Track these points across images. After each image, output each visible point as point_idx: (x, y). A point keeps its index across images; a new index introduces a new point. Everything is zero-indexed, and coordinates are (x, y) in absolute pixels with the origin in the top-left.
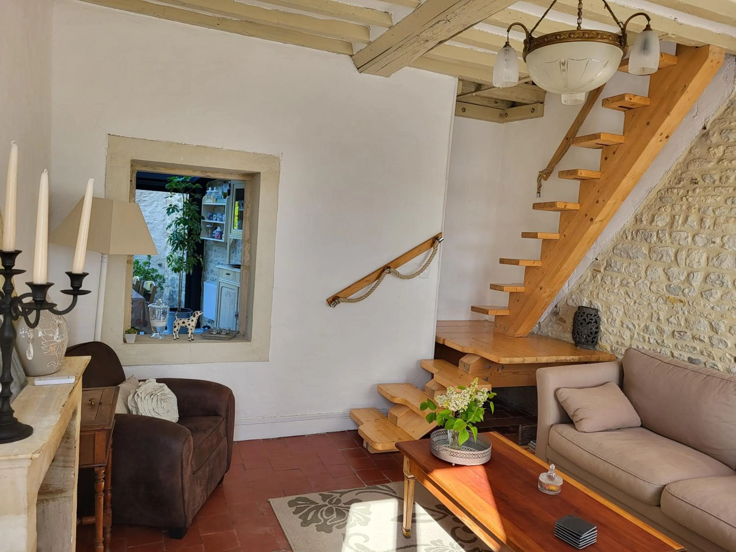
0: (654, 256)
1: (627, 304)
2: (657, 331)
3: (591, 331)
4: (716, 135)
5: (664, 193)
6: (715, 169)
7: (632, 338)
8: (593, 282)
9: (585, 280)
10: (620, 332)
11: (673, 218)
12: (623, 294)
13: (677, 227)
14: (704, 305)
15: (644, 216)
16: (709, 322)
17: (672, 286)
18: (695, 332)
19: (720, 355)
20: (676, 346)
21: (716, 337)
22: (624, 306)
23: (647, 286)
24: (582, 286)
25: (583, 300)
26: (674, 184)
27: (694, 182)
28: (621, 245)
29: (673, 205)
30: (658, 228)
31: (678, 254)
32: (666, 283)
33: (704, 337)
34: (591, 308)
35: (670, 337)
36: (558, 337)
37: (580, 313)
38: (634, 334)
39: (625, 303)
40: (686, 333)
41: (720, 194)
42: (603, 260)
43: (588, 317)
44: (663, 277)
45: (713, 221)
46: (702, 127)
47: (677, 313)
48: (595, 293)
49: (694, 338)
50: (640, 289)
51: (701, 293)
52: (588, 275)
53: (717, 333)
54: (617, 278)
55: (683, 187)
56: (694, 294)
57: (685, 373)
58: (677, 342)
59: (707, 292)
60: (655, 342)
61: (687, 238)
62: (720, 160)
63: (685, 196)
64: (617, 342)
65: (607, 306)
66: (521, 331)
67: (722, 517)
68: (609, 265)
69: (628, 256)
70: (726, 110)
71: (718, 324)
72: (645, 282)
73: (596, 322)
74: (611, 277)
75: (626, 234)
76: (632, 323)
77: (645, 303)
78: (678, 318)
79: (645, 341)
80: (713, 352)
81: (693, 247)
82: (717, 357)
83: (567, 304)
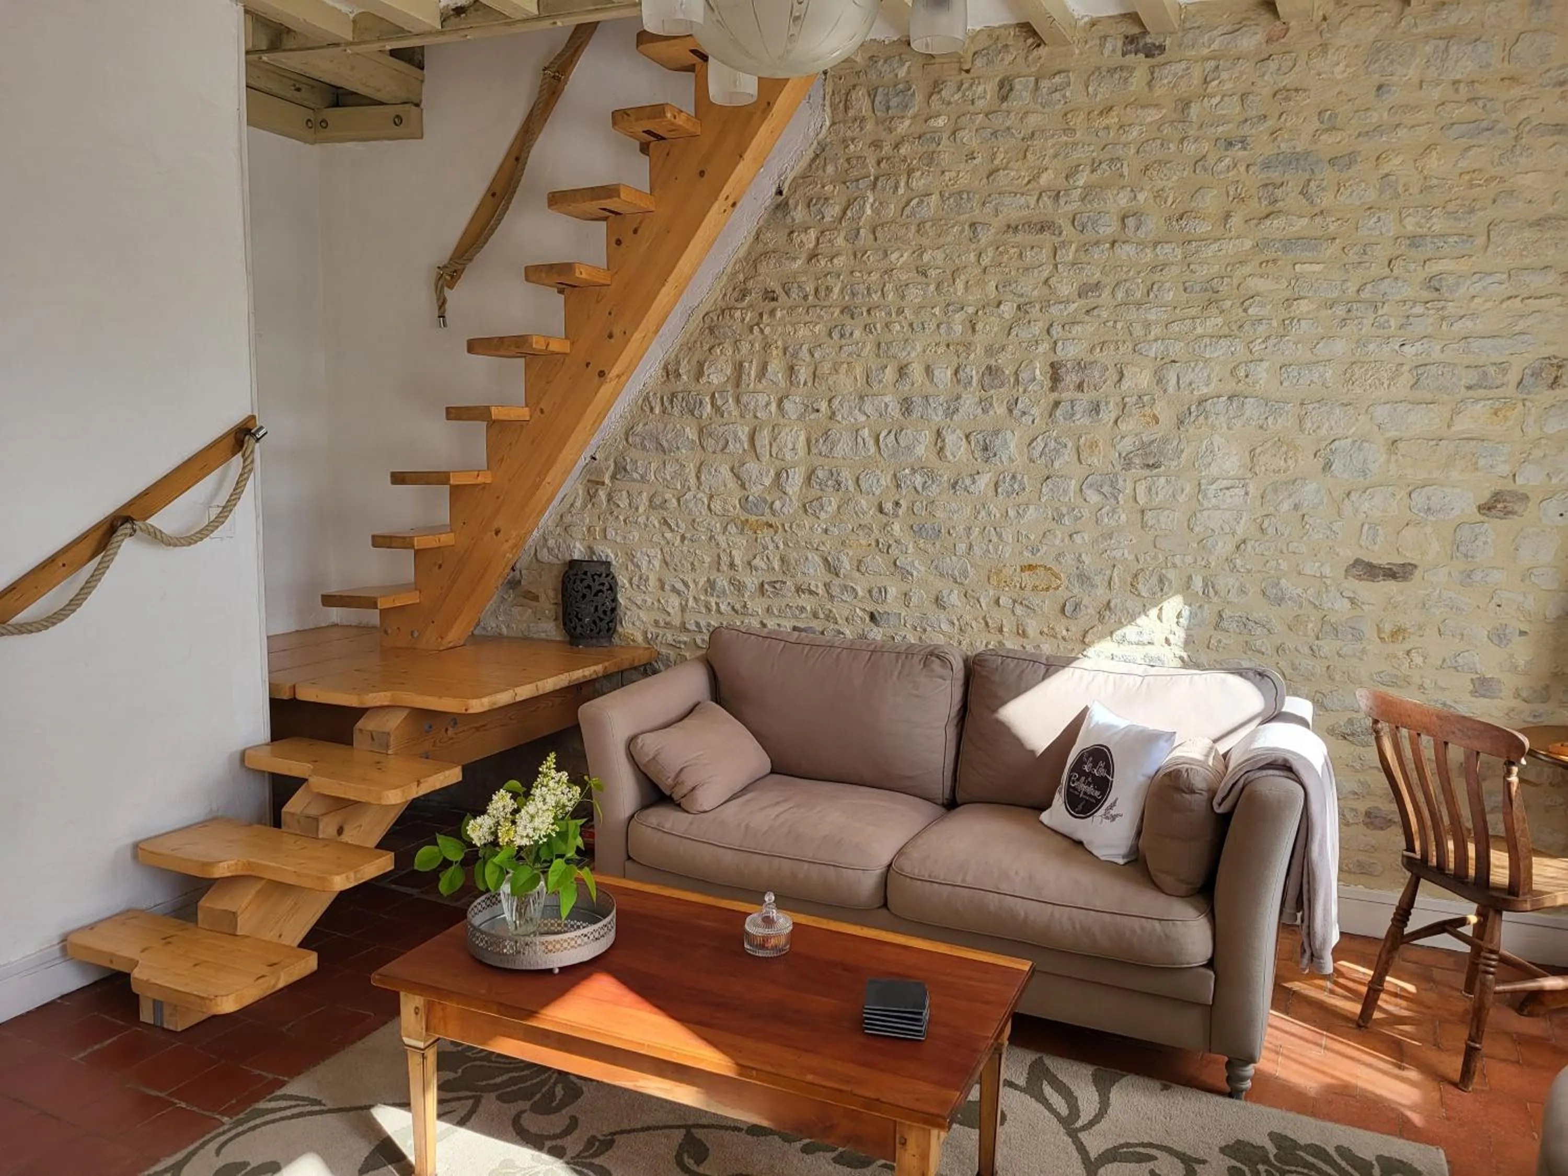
0: (710, 443)
1: (668, 543)
2: (732, 588)
3: (604, 607)
4: (799, 208)
5: (715, 318)
6: (805, 273)
7: (683, 609)
8: (589, 506)
9: (572, 505)
10: (659, 601)
11: (739, 367)
12: (657, 525)
13: (748, 385)
14: (811, 528)
15: (682, 365)
16: (822, 557)
17: (751, 498)
18: (800, 578)
19: (846, 613)
20: (768, 610)
21: (837, 581)
22: (661, 550)
23: (703, 502)
24: (568, 519)
25: (574, 547)
26: (733, 299)
27: (770, 296)
28: (641, 425)
29: (736, 342)
30: (713, 388)
31: (756, 437)
32: (738, 493)
33: (817, 586)
34: (593, 561)
35: (757, 594)
36: (526, 633)
37: (576, 575)
38: (687, 601)
39: (663, 543)
40: (785, 583)
41: (818, 321)
42: (606, 459)
43: (594, 580)
44: (732, 484)
45: (811, 369)
46: (774, 190)
47: (765, 548)
48: (597, 529)
49: (799, 590)
50: (691, 510)
51: (804, 506)
52: (578, 494)
53: (837, 575)
54: (640, 493)
55: (751, 306)
56: (791, 507)
57: (834, 656)
58: (769, 602)
59: (814, 504)
60: (729, 608)
61: (768, 404)
62: (813, 256)
63: (758, 324)
64: (656, 622)
65: (627, 554)
66: (455, 635)
67: (1005, 888)
68: (620, 469)
69: (659, 447)
70: (813, 160)
71: (838, 559)
72: (699, 496)
73: (611, 589)
74: (628, 492)
75: (650, 403)
76: (682, 580)
77: (703, 538)
78: (768, 558)
79: (710, 610)
80: (834, 610)
81: (782, 421)
82: (841, 618)
83: (537, 559)
